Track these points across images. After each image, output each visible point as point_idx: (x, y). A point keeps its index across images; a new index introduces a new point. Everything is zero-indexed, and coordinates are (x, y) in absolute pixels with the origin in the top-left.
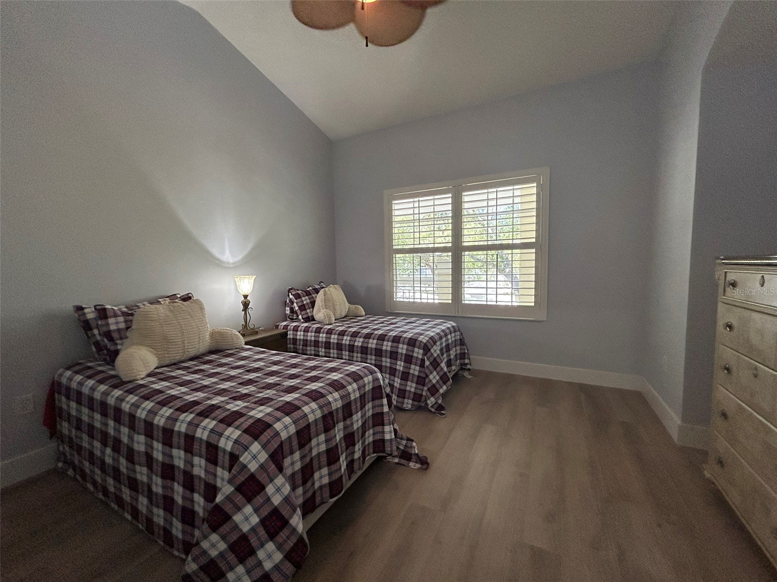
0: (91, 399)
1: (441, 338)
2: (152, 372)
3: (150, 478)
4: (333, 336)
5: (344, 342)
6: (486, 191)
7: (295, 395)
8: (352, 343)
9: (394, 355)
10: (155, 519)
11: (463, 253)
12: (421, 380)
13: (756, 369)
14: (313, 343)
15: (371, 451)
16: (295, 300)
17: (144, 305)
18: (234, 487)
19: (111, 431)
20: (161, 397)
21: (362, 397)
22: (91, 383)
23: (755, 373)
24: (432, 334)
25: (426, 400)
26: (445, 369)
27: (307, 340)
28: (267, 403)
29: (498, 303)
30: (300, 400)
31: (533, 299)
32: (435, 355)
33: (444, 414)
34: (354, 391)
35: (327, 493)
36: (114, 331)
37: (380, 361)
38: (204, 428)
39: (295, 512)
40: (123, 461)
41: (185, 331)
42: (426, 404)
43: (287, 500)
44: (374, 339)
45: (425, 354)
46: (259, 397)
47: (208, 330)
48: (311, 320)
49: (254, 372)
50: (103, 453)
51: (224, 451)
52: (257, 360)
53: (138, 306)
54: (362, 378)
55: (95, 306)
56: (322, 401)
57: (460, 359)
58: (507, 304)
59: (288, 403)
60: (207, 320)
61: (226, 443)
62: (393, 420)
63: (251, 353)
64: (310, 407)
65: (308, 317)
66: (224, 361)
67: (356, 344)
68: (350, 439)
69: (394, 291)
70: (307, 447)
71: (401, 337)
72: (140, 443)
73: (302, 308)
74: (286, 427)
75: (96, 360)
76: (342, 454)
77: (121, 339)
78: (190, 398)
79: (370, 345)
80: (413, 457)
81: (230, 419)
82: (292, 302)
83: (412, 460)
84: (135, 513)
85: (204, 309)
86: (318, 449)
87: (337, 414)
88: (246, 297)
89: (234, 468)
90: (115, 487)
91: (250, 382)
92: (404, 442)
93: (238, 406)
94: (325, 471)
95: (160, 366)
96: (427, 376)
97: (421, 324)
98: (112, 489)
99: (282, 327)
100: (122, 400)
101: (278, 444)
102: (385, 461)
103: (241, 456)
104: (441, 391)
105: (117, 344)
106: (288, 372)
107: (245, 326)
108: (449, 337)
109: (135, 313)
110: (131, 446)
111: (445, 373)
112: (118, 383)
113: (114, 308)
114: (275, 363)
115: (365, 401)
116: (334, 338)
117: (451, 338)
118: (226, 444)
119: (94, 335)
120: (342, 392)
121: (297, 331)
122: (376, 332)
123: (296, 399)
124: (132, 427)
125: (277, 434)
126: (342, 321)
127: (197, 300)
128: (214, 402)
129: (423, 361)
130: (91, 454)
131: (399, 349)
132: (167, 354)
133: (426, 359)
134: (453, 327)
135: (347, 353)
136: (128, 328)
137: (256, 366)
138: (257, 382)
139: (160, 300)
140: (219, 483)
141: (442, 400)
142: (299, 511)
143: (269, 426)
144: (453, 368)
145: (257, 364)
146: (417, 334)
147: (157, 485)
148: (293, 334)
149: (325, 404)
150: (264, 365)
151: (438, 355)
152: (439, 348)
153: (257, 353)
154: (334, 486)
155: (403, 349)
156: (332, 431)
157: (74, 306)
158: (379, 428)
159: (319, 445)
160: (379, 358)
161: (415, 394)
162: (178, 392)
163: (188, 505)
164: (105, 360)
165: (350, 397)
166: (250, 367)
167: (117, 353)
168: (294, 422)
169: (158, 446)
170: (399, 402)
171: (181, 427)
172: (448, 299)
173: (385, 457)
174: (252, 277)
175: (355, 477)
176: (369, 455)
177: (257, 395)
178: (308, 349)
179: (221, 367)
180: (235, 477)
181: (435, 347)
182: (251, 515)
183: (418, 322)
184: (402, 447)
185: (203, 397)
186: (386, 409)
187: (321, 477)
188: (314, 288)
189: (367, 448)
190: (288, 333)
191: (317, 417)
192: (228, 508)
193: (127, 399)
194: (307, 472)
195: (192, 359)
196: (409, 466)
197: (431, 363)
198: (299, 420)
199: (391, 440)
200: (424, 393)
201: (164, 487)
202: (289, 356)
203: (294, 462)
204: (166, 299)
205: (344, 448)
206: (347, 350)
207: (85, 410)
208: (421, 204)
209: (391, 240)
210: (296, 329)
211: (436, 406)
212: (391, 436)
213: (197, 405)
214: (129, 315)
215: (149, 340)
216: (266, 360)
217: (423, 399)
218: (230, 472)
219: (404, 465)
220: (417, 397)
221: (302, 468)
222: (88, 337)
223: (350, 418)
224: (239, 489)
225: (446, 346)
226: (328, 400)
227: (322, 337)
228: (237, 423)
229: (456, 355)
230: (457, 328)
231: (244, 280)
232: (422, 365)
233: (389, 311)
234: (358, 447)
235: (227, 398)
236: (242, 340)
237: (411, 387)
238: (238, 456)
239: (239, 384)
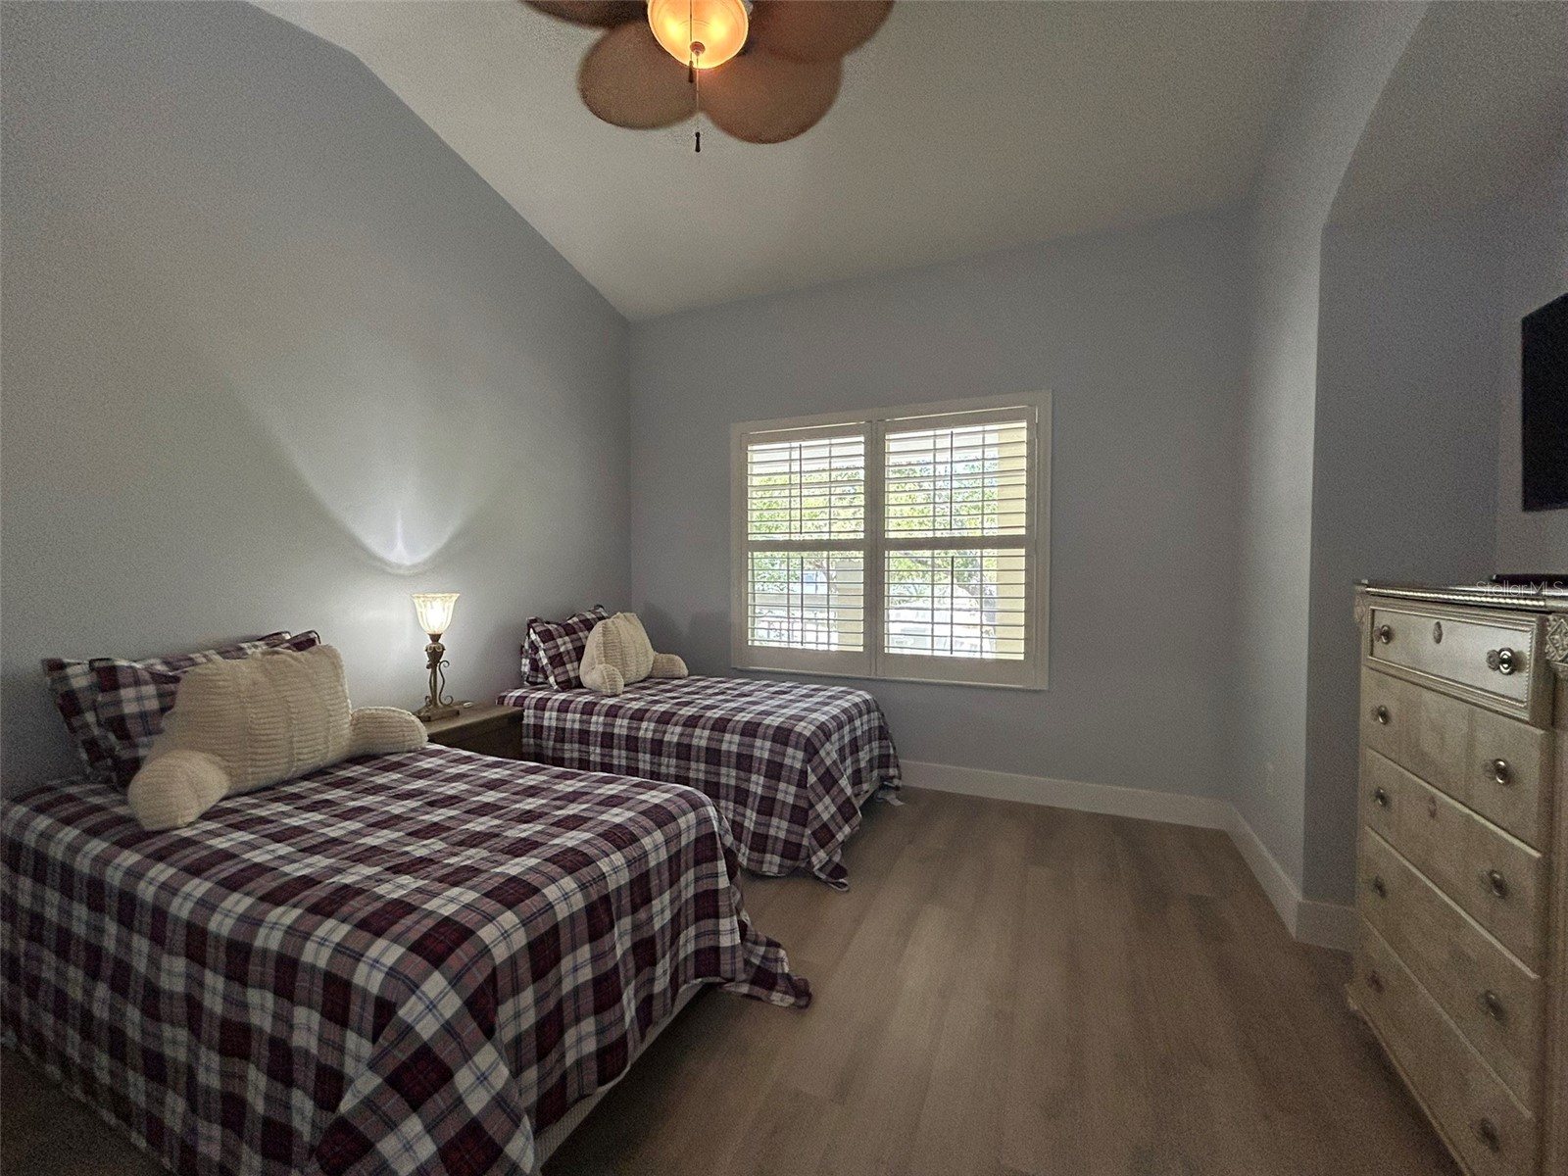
0: (67, 871)
1: (840, 727)
2: (214, 806)
3: (193, 1052)
4: (618, 721)
5: (641, 733)
6: (931, 433)
7: (529, 861)
8: (658, 736)
9: (744, 762)
10: (203, 1148)
11: (886, 552)
12: (800, 815)
13: (1433, 800)
14: (576, 736)
15: (691, 972)
16: (542, 645)
17: (205, 656)
18: (381, 1076)
19: (110, 944)
20: (228, 869)
21: (674, 860)
22: (70, 834)
23: (1432, 807)
24: (823, 718)
25: (809, 856)
26: (849, 791)
27: (564, 729)
28: (467, 880)
29: (955, 654)
30: (540, 872)
31: (1021, 646)
32: (828, 762)
33: (845, 885)
34: (656, 848)
35: (591, 1073)
36: (132, 716)
37: (714, 773)
38: (322, 942)
39: (517, 1126)
40: (133, 1014)
41: (293, 716)
42: (809, 863)
43: (500, 1101)
44: (703, 728)
45: (808, 761)
46: (452, 865)
47: (347, 712)
48: (573, 685)
49: (445, 807)
50: (88, 993)
51: (365, 993)
52: (451, 778)
53: (191, 659)
54: (674, 819)
55: (91, 662)
56: (586, 873)
57: (879, 767)
58: (971, 655)
59: (513, 879)
60: (347, 691)
61: (369, 975)
62: (738, 903)
63: (442, 762)
64: (560, 888)
65: (569, 681)
66: (380, 780)
67: (667, 738)
68: (645, 952)
69: (749, 626)
70: (551, 976)
71: (759, 724)
72: (174, 974)
73: (557, 660)
74: (506, 935)
75: (86, 779)
76: (627, 983)
77: (149, 733)
78: (296, 870)
79: (695, 742)
80: (779, 981)
81: (381, 921)
82: (535, 648)
83: (778, 988)
84: (156, 1131)
85: (341, 667)
86: (575, 978)
87: (619, 899)
88: (435, 638)
89: (384, 1034)
90: (111, 1073)
91: (434, 830)
92: (762, 950)
93: (401, 886)
94: (589, 1025)
95: (233, 792)
96: (812, 806)
97: (802, 696)
98: (104, 1078)
99: (512, 701)
100: (140, 876)
101: (486, 974)
102: (719, 990)
103: (401, 1007)
104: (840, 837)
105: (135, 746)
106: (517, 806)
107: (433, 700)
108: (857, 723)
109: (182, 676)
110: (153, 981)
111: (848, 799)
112: (132, 834)
113: (134, 664)
114: (492, 785)
115: (679, 866)
116: (621, 727)
117: (862, 724)
118: (369, 979)
119: (87, 725)
120: (632, 851)
121: (543, 709)
122: (709, 714)
123: (531, 869)
124: (157, 938)
125: (485, 951)
126: (639, 688)
127: (328, 647)
128: (348, 879)
129: (803, 774)
130: (61, 996)
131: (755, 750)
132: (251, 766)
133: (809, 770)
134: (866, 701)
135: (648, 757)
136: (163, 710)
137: (451, 792)
138: (449, 829)
139: (244, 645)
140: (350, 1067)
141: (843, 855)
142: (527, 1123)
143: (466, 934)
144: (865, 786)
145: (453, 788)
146: (790, 718)
147: (208, 1069)
148: (535, 717)
149: (594, 879)
150: (467, 790)
151: (834, 762)
152: (837, 746)
153: (455, 761)
154: (609, 1056)
155: (762, 749)
156: (607, 937)
157: (43, 661)
158: (708, 924)
159: (577, 968)
160: (712, 768)
161: (786, 842)
162: (269, 857)
163: (278, 1116)
164: (108, 780)
165: (647, 862)
166: (437, 793)
167: (135, 765)
168: (524, 923)
169: (214, 981)
170: (752, 860)
171: (268, 939)
172: (856, 643)
173: (720, 985)
174: (451, 597)
175: (653, 1034)
176: (685, 982)
177: (446, 861)
178: (566, 747)
179: (371, 795)
180: (384, 1053)
181: (828, 746)
182: (418, 1138)
183: (795, 691)
184: (756, 961)
185: (326, 867)
186: (723, 882)
187: (580, 1040)
188: (583, 618)
189: (681, 968)
190: (525, 714)
191: (575, 909)
192: (366, 1126)
193: (151, 873)
194: (550, 1030)
195: (307, 777)
196: (769, 1002)
197: (820, 779)
198: (536, 918)
199: (733, 947)
200: (805, 842)
201: (224, 1075)
202: (522, 768)
203: (520, 1012)
204: (257, 643)
205: (632, 972)
206: (648, 750)
207: (53, 896)
208: (806, 454)
209: (744, 522)
210: (541, 706)
211: (830, 868)
212: (733, 940)
213: (309, 887)
214: (167, 682)
215: (209, 738)
216: (471, 778)
217: (803, 854)
218: (374, 1040)
219: (759, 999)
220: (791, 850)
221: (537, 1023)
222: (73, 730)
223: (646, 907)
224: (393, 1081)
225: (850, 741)
226: (600, 869)
227: (597, 723)
228: (397, 928)
229: (871, 760)
230: (873, 706)
231: (434, 603)
232: (802, 783)
233: (739, 667)
234: (663, 968)
235: (378, 869)
236: (424, 731)
237: (779, 828)
238: (395, 1005)
239: (410, 834)
